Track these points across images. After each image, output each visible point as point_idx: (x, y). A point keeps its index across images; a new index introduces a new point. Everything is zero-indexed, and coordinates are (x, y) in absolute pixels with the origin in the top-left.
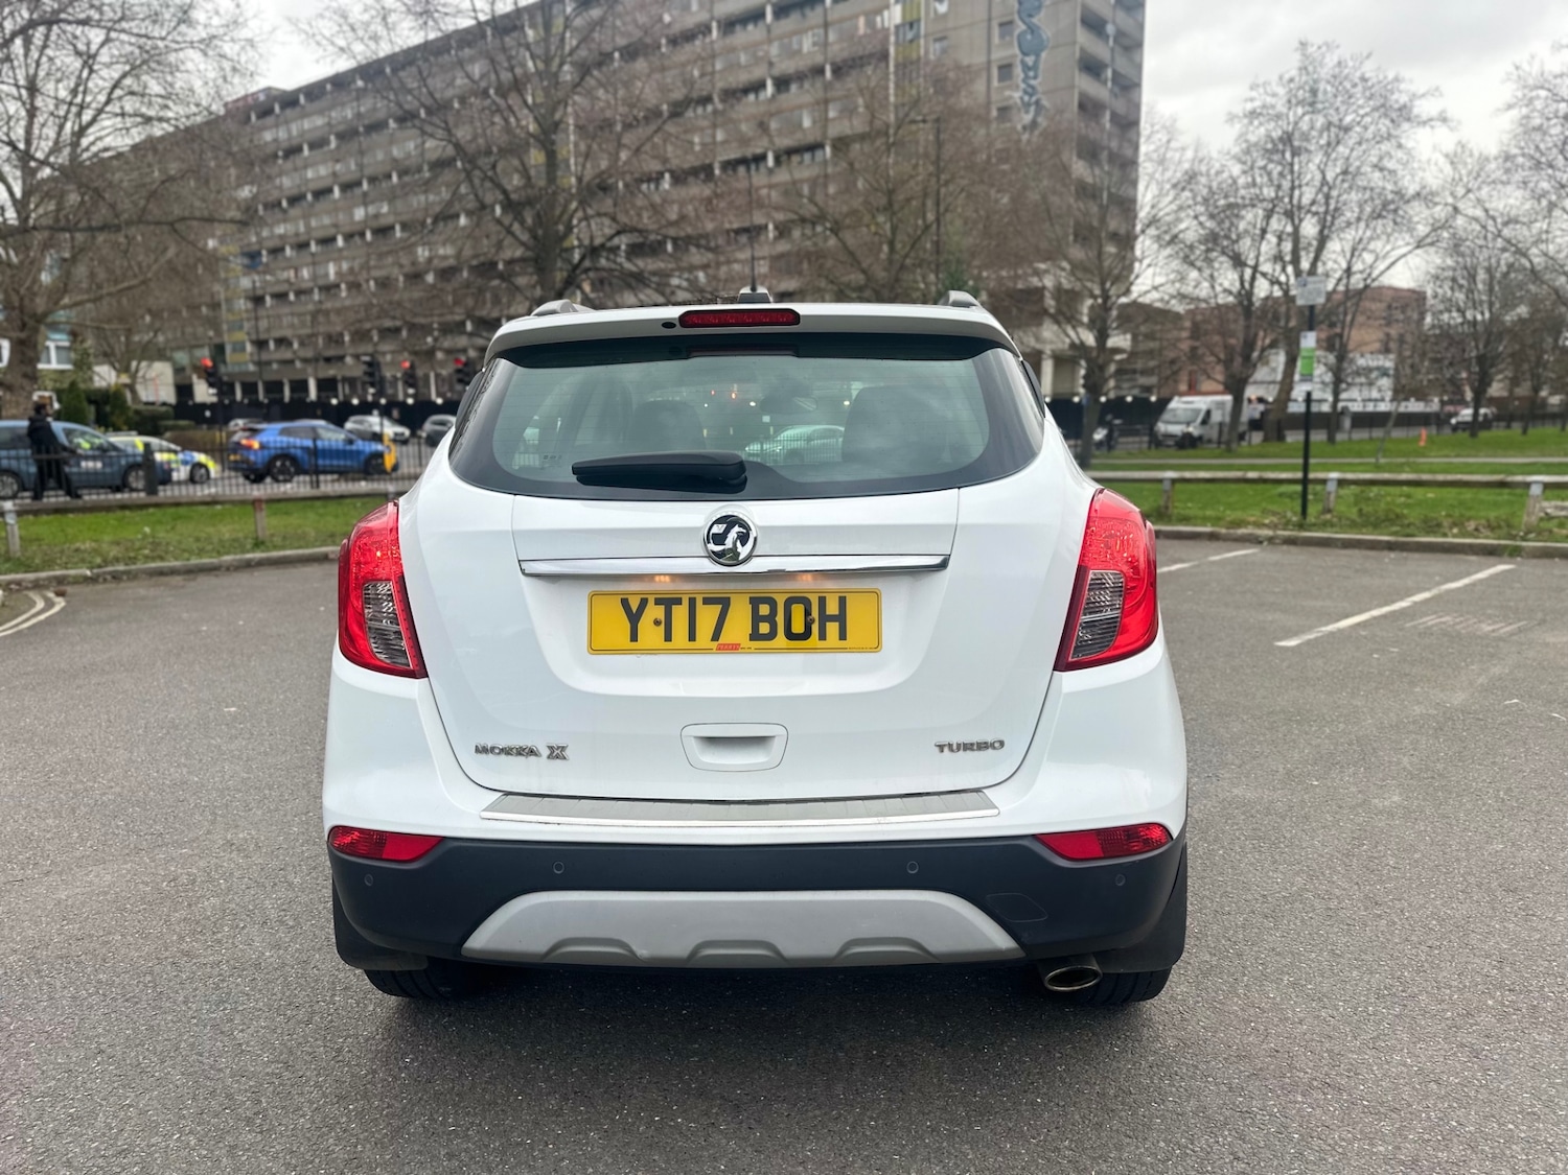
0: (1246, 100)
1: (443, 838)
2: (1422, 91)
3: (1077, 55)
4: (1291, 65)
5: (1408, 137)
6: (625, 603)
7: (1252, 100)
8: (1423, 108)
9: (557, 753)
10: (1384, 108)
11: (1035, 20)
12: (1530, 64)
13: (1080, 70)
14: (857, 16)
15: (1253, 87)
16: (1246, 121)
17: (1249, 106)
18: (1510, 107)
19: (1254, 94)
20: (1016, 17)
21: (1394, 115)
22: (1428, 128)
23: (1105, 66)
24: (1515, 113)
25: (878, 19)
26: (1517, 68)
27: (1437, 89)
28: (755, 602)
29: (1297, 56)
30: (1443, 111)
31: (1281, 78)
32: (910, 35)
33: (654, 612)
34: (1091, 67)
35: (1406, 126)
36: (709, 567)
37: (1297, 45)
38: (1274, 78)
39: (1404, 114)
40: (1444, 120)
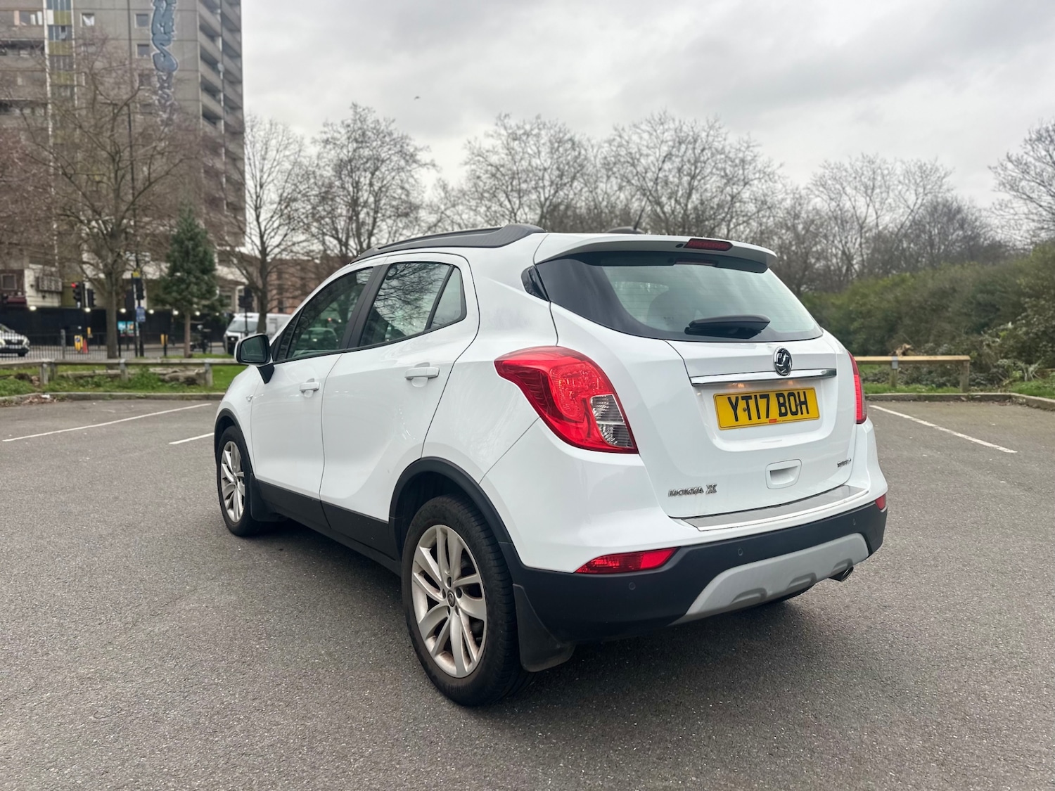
0: (321, 132)
1: (679, 548)
2: (421, 147)
3: (200, 80)
4: (349, 116)
5: (416, 172)
6: (729, 399)
7: (325, 133)
8: (422, 156)
9: (712, 489)
10: (402, 153)
11: (166, 48)
12: (475, 142)
13: (202, 90)
14: (13, 10)
15: (325, 125)
16: (322, 145)
17: (325, 137)
18: (466, 163)
19: (326, 129)
20: (151, 42)
21: (408, 158)
22: (425, 169)
23: (220, 91)
24: (467, 167)
25: (33, 17)
26: (469, 143)
27: (428, 147)
28: (778, 396)
29: (351, 112)
30: (433, 160)
31: (343, 123)
32: (62, 36)
33: (742, 404)
34: (210, 90)
35: (414, 165)
36: (776, 376)
37: (351, 105)
38: (339, 122)
39: (411, 158)
40: (434, 165)
